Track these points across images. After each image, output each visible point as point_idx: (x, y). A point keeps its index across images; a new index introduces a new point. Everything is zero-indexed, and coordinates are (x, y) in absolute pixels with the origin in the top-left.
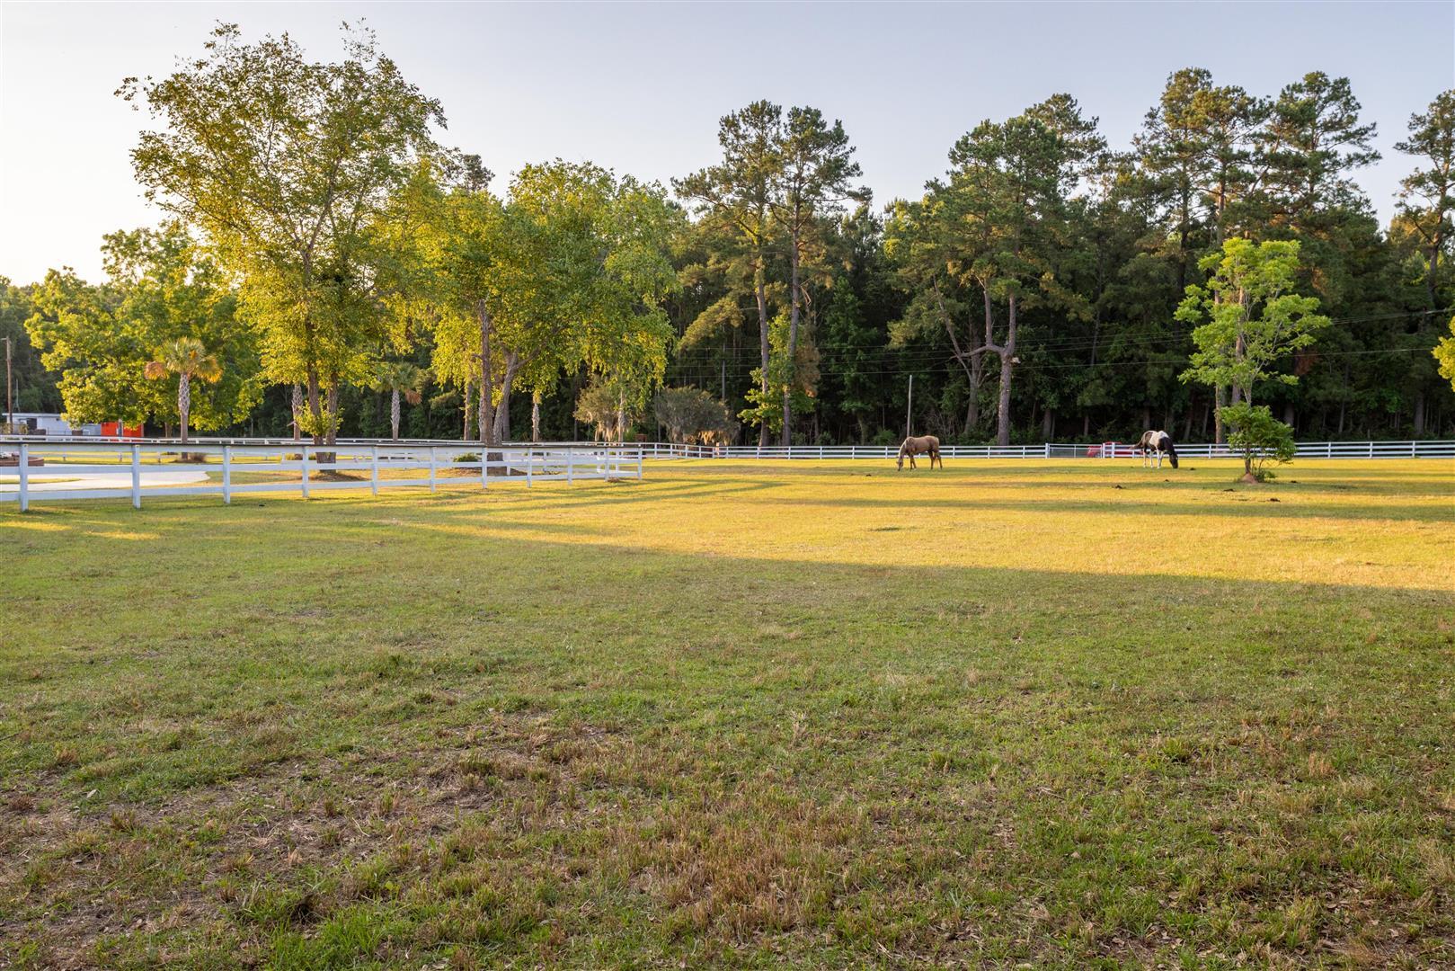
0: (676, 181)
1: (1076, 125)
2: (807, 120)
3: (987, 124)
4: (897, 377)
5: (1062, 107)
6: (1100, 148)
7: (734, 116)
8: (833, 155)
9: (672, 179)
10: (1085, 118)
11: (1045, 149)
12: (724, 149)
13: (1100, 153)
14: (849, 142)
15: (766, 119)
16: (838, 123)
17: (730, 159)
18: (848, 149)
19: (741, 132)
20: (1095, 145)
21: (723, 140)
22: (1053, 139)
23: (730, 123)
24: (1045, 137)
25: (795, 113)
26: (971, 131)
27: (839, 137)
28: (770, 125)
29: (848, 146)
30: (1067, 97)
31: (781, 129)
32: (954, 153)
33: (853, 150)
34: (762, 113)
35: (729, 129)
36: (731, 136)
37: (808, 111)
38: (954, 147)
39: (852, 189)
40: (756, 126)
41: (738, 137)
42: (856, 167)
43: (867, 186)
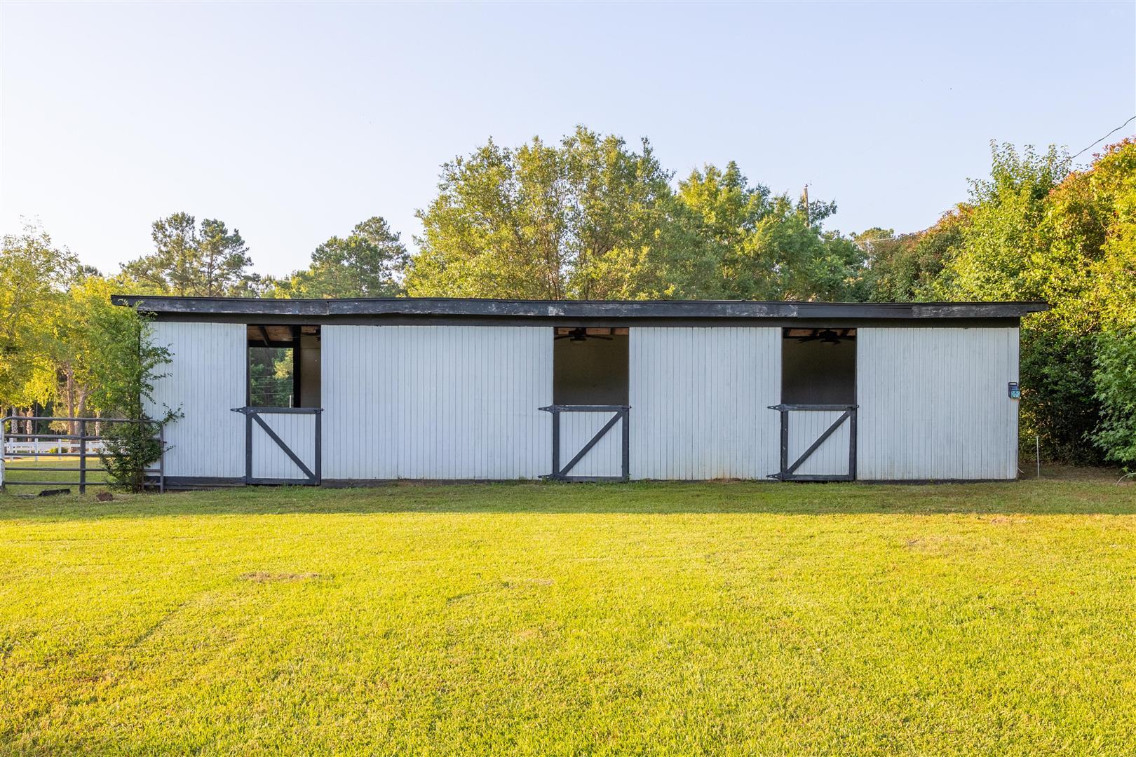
0: (123, 265)
1: (386, 237)
2: (215, 228)
3: (335, 239)
4: (277, 396)
5: (377, 227)
6: (402, 252)
7: (161, 222)
8: (234, 253)
9: (120, 264)
10: (392, 232)
11: (371, 257)
12: (155, 243)
13: (403, 255)
14: (244, 244)
15: (184, 225)
16: (236, 231)
17: (161, 251)
18: (244, 249)
19: (167, 233)
20: (399, 250)
21: (156, 238)
22: (376, 251)
23: (159, 227)
24: (371, 250)
25: (207, 223)
26: (326, 243)
27: (237, 240)
28: (187, 229)
29: (244, 247)
30: (381, 219)
31: (197, 232)
32: (314, 255)
33: (247, 249)
34: (182, 221)
35: (159, 230)
36: (160, 236)
37: (215, 222)
38: (314, 251)
39: (247, 274)
40: (177, 229)
41: (165, 236)
42: (249, 260)
43: (257, 273)
